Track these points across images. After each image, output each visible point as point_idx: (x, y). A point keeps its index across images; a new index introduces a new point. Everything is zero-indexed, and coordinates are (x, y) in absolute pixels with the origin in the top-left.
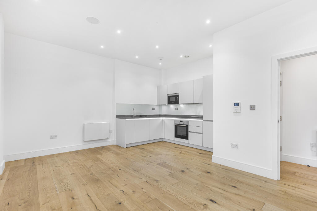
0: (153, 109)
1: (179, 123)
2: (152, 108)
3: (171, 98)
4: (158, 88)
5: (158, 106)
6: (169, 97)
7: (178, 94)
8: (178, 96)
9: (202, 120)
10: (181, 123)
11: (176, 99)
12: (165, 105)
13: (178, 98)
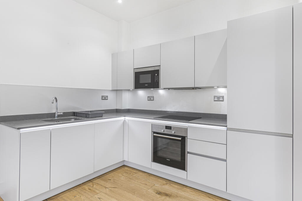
0: (105, 98)
1: (162, 131)
2: (102, 97)
3: (141, 76)
4: (115, 56)
5: (114, 93)
6: (138, 75)
7: (156, 68)
8: (157, 72)
9: (224, 128)
10: (167, 131)
11: (153, 78)
12: (129, 90)
13: (158, 75)
